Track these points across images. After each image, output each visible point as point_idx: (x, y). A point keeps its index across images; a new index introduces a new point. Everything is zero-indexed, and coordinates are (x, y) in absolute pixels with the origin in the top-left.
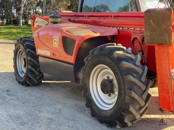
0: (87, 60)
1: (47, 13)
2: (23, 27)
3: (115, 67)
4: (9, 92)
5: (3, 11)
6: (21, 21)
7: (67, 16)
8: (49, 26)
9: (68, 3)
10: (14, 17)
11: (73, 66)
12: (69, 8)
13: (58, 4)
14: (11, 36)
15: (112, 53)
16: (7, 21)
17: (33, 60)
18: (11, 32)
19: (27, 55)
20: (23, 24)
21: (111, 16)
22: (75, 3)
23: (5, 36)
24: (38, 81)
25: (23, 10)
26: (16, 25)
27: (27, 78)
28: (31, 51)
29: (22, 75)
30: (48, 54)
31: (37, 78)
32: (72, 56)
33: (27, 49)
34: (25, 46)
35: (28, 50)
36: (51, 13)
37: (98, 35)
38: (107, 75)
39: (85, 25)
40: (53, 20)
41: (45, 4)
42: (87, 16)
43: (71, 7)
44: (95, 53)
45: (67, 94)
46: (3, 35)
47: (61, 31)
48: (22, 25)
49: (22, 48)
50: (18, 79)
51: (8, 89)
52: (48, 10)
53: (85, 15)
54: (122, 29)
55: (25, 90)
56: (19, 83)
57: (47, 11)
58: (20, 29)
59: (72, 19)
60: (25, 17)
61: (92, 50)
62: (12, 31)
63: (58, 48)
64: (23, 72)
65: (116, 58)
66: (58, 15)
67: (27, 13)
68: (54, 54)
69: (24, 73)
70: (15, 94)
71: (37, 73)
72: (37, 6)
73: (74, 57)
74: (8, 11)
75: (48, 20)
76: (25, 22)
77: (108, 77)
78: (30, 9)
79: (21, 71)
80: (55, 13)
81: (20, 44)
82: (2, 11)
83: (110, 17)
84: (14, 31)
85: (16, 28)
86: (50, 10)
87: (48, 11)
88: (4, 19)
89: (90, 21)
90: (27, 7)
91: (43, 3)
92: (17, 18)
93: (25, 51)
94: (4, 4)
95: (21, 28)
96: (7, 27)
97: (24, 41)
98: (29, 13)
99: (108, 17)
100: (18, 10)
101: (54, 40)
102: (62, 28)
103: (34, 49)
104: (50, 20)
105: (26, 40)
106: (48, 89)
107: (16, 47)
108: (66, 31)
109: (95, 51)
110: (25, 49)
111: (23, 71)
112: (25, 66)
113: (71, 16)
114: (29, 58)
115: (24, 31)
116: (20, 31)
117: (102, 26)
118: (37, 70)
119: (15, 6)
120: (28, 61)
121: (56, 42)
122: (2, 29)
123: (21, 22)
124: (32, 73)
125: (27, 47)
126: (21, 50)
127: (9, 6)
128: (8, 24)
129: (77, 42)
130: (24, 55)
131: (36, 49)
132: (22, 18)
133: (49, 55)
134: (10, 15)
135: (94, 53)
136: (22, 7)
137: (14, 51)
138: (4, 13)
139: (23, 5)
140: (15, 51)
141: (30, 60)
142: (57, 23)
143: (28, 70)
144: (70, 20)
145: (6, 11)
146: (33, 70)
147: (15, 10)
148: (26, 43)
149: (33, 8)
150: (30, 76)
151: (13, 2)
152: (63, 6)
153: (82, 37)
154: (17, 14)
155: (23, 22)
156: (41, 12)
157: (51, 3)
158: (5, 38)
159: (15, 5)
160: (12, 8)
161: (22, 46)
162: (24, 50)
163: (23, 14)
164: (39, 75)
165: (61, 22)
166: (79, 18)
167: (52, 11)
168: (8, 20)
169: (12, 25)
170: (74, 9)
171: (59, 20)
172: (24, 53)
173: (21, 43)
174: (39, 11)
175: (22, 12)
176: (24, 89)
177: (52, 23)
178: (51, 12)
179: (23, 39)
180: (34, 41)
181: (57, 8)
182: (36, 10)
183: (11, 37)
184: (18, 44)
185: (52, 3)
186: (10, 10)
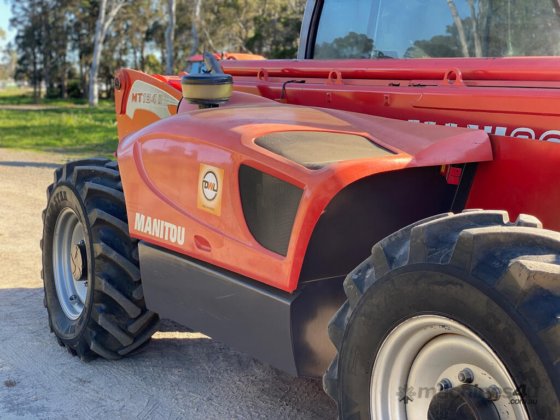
0: (359, 283)
1: (179, 62)
2: (101, 108)
3: (521, 344)
4: (14, 390)
5: (38, 55)
6: (96, 88)
7: (254, 74)
8: (183, 115)
9: (247, 28)
10: (71, 75)
11: (289, 304)
12: (251, 45)
13: (213, 34)
14: (57, 140)
15: (497, 264)
16: (50, 88)
17: (113, 255)
18: (59, 126)
19: (90, 234)
20: (100, 98)
21: (452, 77)
22: (271, 30)
23: (38, 140)
24: (135, 340)
25: (103, 53)
26: (79, 100)
27: (89, 329)
28: (107, 217)
29: (75, 312)
30: (177, 236)
31: (133, 328)
32: (285, 256)
33: (90, 210)
34: (84, 197)
35: (95, 214)
36: (190, 63)
37: (403, 160)
38: (463, 367)
39: (332, 114)
40: (200, 92)
41: (173, 33)
42: (339, 75)
43: (257, 43)
44: (403, 257)
45: (256, 406)
46: (34, 134)
47: (234, 141)
48: (96, 101)
49: (72, 205)
50: (56, 327)
51: (14, 377)
52: (181, 54)
53: (331, 70)
54: (508, 133)
55: (81, 380)
56: (62, 343)
57: (177, 55)
58: (90, 116)
59: (276, 85)
60: (106, 74)
61: (384, 241)
62: (63, 124)
63: (218, 213)
64: (75, 298)
65: (525, 293)
66: (217, 71)
67: (114, 64)
68: (200, 241)
69: (80, 303)
70: (39, 403)
71: (132, 310)
72: (147, 39)
73: (294, 265)
74: (51, 57)
75: (180, 90)
76: (107, 91)
77: (468, 379)
78: (124, 51)
79: (70, 294)
80: (206, 62)
81: (64, 188)
82: (35, 57)
83: (446, 81)
84: (71, 120)
85: (76, 112)
86: (188, 51)
87: (183, 56)
88: (40, 80)
89: (349, 96)
90: (114, 43)
91: (166, 28)
92: (83, 78)
93: (83, 219)
94: (40, 35)
95: (93, 111)
96: (49, 107)
97: (83, 177)
98: (121, 63)
99: (440, 77)
100: (87, 51)
101: (201, 182)
102: (238, 129)
103: (120, 211)
104: (187, 91)
105: (90, 171)
106: (175, 375)
107: (52, 200)
108: (256, 142)
109: (400, 242)
110: (84, 209)
111: (79, 293)
112: (84, 276)
113: (272, 75)
114: (99, 248)
115: (102, 120)
116: (88, 120)
117: (406, 119)
118: (129, 298)
119: (76, 40)
120: (97, 261)
121: (213, 191)
122: (32, 113)
123: (96, 93)
124: (112, 308)
125: (94, 200)
126: (70, 210)
127: (57, 40)
128: (52, 96)
129: (308, 194)
130: (81, 234)
131: (125, 213)
132: (99, 77)
133: (181, 242)
134: (60, 69)
135: (397, 256)
136: (99, 42)
137: (45, 212)
138: (41, 63)
139: (100, 37)
140: (48, 214)
141: (101, 257)
142: (217, 106)
143: (97, 296)
144: (265, 92)
145: (47, 54)
146: (116, 296)
147: (77, 52)
148: (89, 185)
149: (132, 47)
150: (101, 320)
151: (69, 28)
152: (230, 40)
153: (333, 175)
154: (81, 67)
155: (100, 92)
156: (160, 61)
157: (190, 28)
158: (37, 145)
159: (75, 36)
160: (64, 47)
161: (72, 198)
162: (81, 212)
163: (101, 65)
164: (139, 317)
165: (231, 101)
166: (303, 82)
167: (193, 55)
168: (51, 86)
169: (66, 101)
170: (265, 49)
171: (225, 91)
172: (79, 223)
173: (68, 185)
174: (153, 57)
175: (97, 58)
176: (79, 376)
177: (197, 106)
178: (192, 59)
179: (77, 168)
180: (118, 179)
181: (210, 47)
182: (142, 52)
183: (58, 143)
184: (57, 186)
185: (193, 31)
186: (60, 51)
